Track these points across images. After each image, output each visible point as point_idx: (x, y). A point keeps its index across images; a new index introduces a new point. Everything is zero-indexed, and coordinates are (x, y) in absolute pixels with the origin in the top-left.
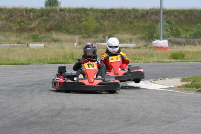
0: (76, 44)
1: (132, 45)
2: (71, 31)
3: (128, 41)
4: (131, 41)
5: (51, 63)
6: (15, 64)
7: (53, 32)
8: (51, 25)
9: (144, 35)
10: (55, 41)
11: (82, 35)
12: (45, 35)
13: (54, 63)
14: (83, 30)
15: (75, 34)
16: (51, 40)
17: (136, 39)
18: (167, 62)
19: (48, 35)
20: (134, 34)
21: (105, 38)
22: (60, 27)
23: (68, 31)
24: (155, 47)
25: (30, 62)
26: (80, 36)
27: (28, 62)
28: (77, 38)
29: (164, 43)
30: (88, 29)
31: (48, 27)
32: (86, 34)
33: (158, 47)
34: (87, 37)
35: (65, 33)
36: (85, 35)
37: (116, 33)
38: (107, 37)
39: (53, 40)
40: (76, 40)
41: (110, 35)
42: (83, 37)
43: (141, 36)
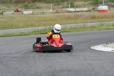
0: (51, 10)
1: (86, 9)
2: (48, 1)
3: (83, 6)
7: (36, 2)
9: (92, 2)
10: (38, 8)
11: (55, 4)
12: (32, 5)
14: (55, 0)
15: (50, 3)
17: (88, 5)
19: (34, 4)
20: (86, 1)
21: (69, 5)
23: (46, 2)
24: (99, 10)
26: (54, 4)
28: (51, 5)
29: (104, 7)
32: (57, 2)
34: (57, 5)
35: (44, 3)
36: (56, 4)
38: (70, 4)
39: (37, 7)
40: (51, 7)
41: (72, 3)
42: (55, 5)
43: (90, 2)
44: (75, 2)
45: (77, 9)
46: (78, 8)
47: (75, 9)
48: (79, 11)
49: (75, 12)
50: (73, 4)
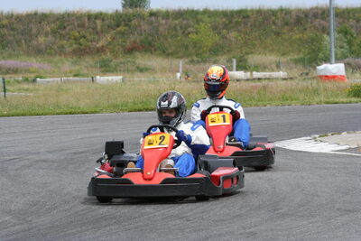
0: (179, 75)
1: (282, 74)
2: (170, 51)
3: (274, 66)
4: (278, 67)
5: (135, 111)
6: (70, 113)
7: (137, 54)
8: (135, 42)
9: (302, 55)
10: (141, 70)
11: (190, 59)
12: (122, 60)
13: (141, 110)
14: (191, 50)
15: (178, 58)
16: (134, 68)
17: (288, 63)
18: (343, 103)
19: (129, 59)
20: (283, 54)
21: (232, 62)
22: (150, 44)
23: (164, 52)
24: (321, 77)
25: (97, 110)
26: (187, 60)
27: (93, 110)
28: (181, 63)
29: (336, 68)
30: (200, 48)
31: (128, 44)
32: (197, 55)
33: (326, 76)
34: (198, 62)
35: (160, 55)
36: (195, 59)
37: (252, 53)
38: (235, 60)
39: (138, 67)
40: (179, 67)
41: (241, 57)
42: (192, 62)
43: (296, 57)
44: (250, 56)
45: (254, 73)
46: (257, 71)
47: (249, 74)
48: (259, 79)
49: (248, 80)
50: (246, 61)
